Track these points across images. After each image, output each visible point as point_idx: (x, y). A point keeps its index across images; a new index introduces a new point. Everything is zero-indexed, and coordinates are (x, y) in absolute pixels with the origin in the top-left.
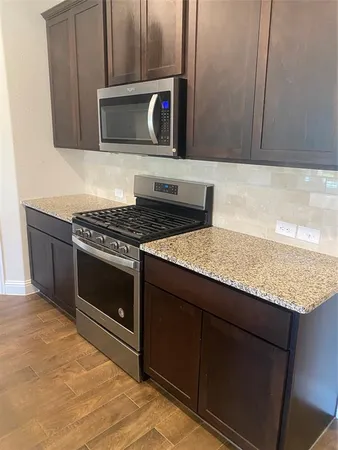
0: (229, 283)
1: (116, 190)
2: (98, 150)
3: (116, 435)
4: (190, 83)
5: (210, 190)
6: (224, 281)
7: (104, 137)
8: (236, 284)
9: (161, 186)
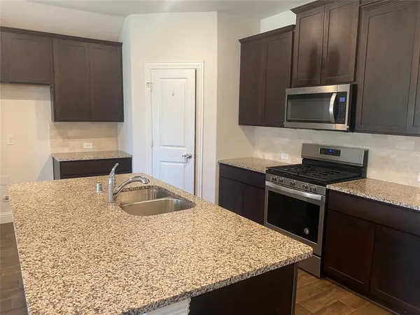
0: (398, 204)
1: (282, 154)
2: (283, 127)
3: (316, 301)
4: (360, 87)
5: (366, 153)
6: (395, 203)
7: (288, 119)
8: (403, 205)
9: (325, 151)
